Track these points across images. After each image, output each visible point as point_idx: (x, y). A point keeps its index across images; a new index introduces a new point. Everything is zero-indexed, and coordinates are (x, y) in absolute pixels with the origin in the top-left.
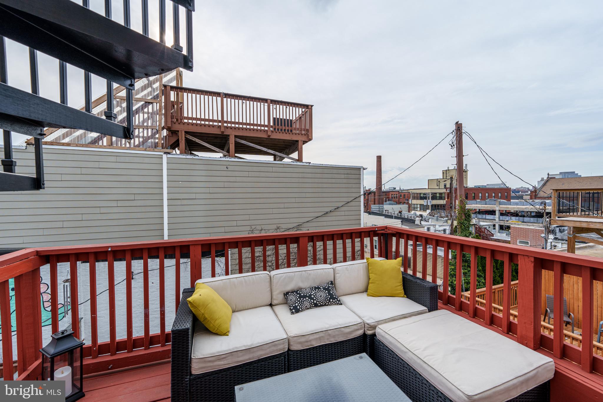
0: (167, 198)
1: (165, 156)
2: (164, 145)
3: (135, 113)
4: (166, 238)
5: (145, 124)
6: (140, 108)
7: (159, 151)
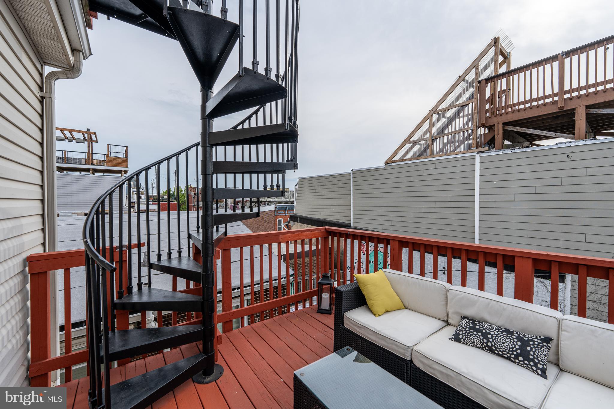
0: (478, 200)
1: (478, 157)
2: (480, 143)
3: (452, 121)
4: (477, 242)
5: (466, 127)
6: (456, 114)
7: (473, 151)
